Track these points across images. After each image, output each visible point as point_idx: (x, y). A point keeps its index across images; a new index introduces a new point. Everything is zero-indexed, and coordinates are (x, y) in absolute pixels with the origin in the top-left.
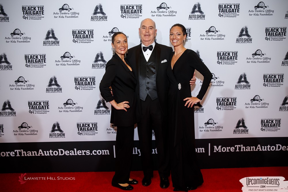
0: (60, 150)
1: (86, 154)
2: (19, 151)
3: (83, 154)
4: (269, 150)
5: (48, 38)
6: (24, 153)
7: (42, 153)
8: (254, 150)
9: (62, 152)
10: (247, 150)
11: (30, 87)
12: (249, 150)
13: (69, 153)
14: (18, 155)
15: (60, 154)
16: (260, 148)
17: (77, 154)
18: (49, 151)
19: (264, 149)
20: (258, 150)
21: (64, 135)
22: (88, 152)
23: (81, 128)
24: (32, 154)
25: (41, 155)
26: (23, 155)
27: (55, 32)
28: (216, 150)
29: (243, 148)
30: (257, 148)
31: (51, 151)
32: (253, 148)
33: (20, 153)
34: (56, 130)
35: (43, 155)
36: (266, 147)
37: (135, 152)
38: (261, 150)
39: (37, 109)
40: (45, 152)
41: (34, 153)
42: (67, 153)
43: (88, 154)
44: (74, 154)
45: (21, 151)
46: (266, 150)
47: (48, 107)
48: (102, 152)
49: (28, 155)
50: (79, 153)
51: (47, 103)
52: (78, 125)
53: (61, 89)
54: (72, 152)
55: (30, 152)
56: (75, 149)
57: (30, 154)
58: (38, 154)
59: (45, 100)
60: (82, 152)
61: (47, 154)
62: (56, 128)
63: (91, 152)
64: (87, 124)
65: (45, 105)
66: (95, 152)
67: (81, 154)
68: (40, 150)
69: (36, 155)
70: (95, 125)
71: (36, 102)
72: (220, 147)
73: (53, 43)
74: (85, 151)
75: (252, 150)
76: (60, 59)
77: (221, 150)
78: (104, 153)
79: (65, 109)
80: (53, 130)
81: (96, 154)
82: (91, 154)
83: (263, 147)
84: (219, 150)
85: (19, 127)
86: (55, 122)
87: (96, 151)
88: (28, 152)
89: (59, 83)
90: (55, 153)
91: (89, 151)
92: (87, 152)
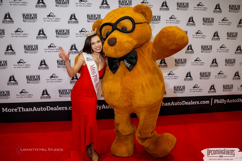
0: (47, 107)
1: (64, 110)
2: (20, 108)
3: (63, 109)
4: (178, 105)
5: (39, 34)
6: (24, 110)
7: (36, 109)
8: (170, 105)
9: (49, 108)
10: (166, 105)
11: (28, 66)
12: (167, 105)
13: (53, 109)
14: (20, 111)
15: (48, 110)
16: (173, 104)
17: (59, 109)
18: (40, 107)
19: (176, 104)
20: (172, 105)
21: (50, 97)
23: (61, 93)
24: (29, 110)
25: (35, 110)
26: (23, 111)
27: (44, 31)
29: (163, 104)
30: (172, 104)
31: (41, 108)
32: (169, 104)
33: (21, 110)
34: (45, 94)
35: (36, 110)
36: (176, 103)
38: (174, 105)
39: (32, 80)
40: (38, 108)
41: (30, 110)
42: (52, 109)
43: (66, 109)
44: (57, 109)
45: (22, 108)
46: (176, 105)
47: (39, 79)
49: (26, 110)
50: (60, 109)
51: (39, 76)
52: (59, 91)
53: (48, 68)
54: (55, 108)
55: (28, 109)
56: (58, 106)
57: (27, 110)
58: (33, 110)
59: (38, 74)
60: (62, 108)
61: (39, 110)
62: (45, 92)
63: (68, 108)
65: (38, 78)
66: (70, 108)
67: (61, 110)
68: (35, 107)
69: (32, 111)
71: (31, 76)
73: (43, 37)
74: (64, 107)
75: (168, 105)
76: (48, 48)
79: (51, 81)
80: (43, 94)
82: (68, 109)
83: (175, 103)
85: (20, 92)
86: (44, 89)
88: (26, 109)
89: (46, 63)
90: (45, 109)
91: (67, 107)
92: (65, 108)
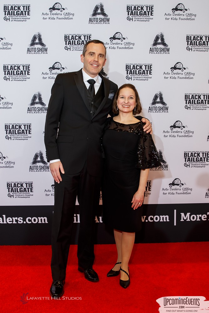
22: (20, 219)
28: (183, 219)
37: (77, 221)
48: (38, 219)
64: (19, 184)
70: (30, 186)
72: (188, 214)
77: (190, 219)
78: (41, 221)
81: (31, 222)
84: (187, 219)
87: (30, 218)
